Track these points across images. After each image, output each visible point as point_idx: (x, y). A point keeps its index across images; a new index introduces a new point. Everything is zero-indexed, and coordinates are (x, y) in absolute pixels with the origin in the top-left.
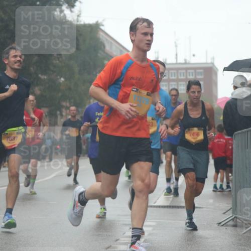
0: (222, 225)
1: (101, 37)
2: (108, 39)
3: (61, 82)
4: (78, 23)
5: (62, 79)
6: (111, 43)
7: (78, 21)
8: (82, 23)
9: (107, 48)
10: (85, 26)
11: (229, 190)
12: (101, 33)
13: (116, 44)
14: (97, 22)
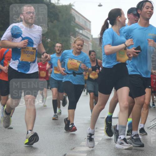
0: (151, 129)
1: (73, 13)
2: (77, 14)
3: (48, 41)
4: (58, 5)
5: (49, 40)
6: (79, 17)
7: (58, 4)
8: (61, 5)
9: (77, 20)
10: (62, 6)
11: (154, 107)
12: (73, 11)
13: (82, 17)
14: (70, 4)
